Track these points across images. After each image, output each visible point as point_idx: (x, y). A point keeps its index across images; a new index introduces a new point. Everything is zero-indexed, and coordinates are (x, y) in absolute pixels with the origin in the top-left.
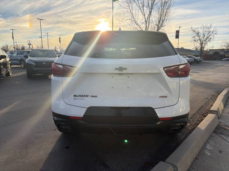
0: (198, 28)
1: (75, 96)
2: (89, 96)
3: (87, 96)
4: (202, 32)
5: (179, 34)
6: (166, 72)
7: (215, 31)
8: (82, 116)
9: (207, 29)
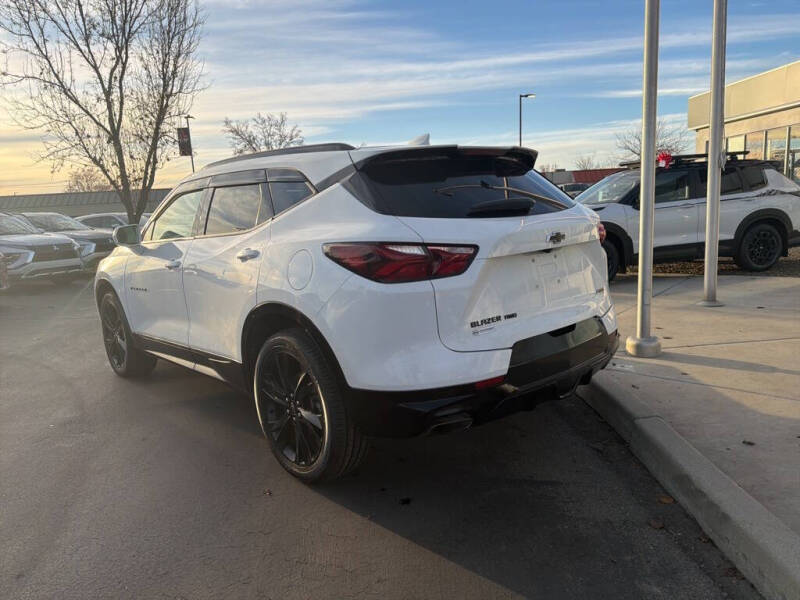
0: (246, 124)
1: (474, 325)
2: (502, 318)
3: (499, 318)
4: (260, 136)
5: (189, 141)
7: (297, 135)
8: (505, 372)
9: (273, 129)
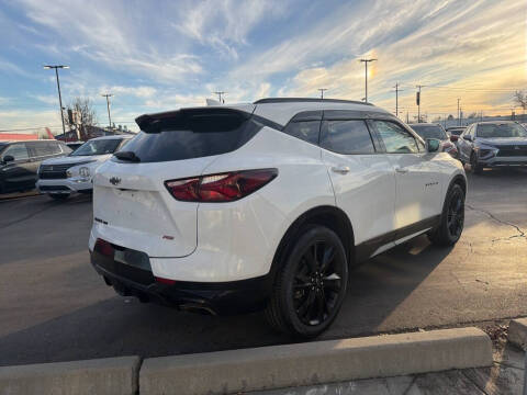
6: (173, 191)
